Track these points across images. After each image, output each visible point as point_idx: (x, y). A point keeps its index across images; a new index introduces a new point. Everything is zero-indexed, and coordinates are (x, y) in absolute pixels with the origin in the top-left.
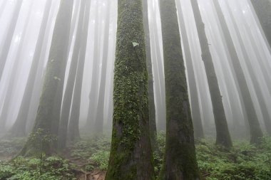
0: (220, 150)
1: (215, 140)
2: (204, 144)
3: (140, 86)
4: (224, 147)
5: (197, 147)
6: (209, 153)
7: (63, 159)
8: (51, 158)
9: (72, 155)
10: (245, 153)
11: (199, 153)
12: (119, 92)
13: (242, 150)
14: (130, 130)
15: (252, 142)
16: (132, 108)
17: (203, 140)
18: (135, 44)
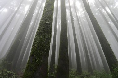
0: (78, 74)
1: (76, 70)
2: (72, 71)
3: (47, 40)
4: (79, 73)
5: (70, 72)
6: (74, 75)
7: (14, 73)
8: (8, 72)
9: (22, 71)
10: (87, 76)
11: (70, 74)
12: (36, 42)
13: (86, 75)
14: (37, 60)
15: (89, 72)
16: (40, 49)
17: (72, 70)
18: (47, 22)
